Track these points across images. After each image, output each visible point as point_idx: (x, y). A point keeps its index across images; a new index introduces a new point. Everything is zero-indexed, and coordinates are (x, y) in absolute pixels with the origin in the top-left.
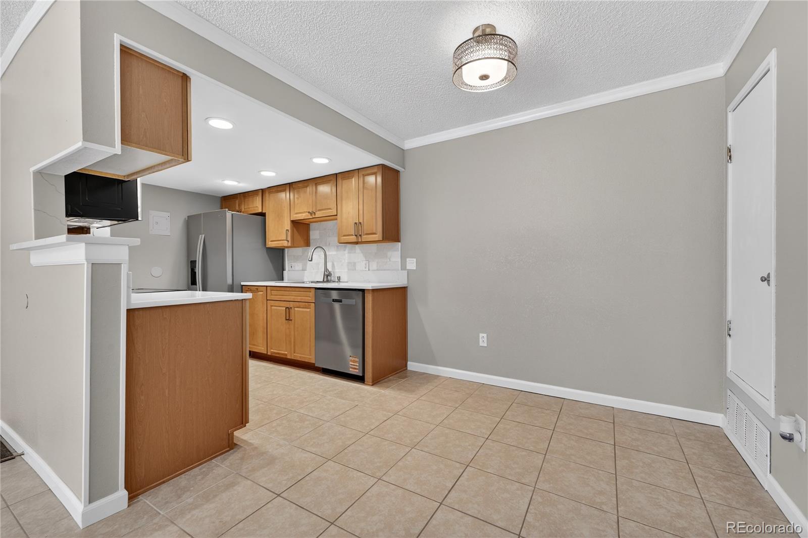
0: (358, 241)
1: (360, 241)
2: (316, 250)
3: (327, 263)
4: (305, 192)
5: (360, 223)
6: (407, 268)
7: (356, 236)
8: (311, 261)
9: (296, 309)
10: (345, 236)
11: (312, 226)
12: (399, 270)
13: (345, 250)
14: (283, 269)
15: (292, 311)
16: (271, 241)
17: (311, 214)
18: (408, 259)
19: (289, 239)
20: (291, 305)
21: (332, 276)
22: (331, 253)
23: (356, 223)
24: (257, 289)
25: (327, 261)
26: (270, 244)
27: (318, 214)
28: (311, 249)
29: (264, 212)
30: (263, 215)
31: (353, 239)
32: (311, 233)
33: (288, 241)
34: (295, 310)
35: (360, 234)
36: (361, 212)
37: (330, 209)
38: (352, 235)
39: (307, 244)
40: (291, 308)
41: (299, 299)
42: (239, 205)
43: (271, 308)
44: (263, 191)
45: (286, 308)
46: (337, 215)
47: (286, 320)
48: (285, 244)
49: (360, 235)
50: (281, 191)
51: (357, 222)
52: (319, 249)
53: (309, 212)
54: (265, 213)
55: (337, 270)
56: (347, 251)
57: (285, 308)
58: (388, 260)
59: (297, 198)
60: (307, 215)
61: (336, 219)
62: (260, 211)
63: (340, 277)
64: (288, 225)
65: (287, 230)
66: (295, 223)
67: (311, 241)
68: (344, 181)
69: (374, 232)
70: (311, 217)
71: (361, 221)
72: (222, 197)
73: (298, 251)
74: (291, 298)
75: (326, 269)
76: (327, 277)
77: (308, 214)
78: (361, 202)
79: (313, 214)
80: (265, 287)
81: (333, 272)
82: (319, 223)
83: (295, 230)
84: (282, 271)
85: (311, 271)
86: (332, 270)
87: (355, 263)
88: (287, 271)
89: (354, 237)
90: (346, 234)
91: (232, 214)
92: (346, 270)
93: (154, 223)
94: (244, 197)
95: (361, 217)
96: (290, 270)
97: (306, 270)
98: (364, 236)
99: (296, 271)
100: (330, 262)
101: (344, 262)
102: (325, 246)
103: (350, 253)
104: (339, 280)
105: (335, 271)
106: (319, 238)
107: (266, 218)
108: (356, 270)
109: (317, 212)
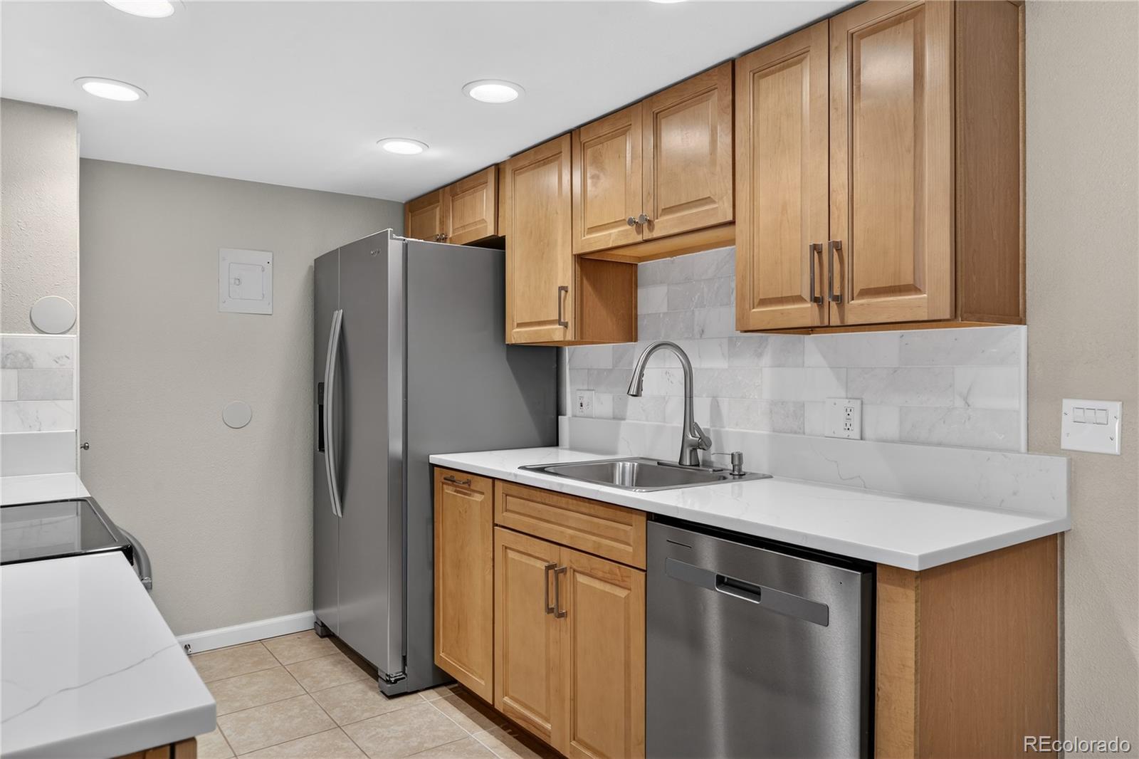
0: (826, 323)
1: (835, 321)
2: (660, 352)
3: (695, 400)
4: (621, 154)
5: (837, 246)
6: (1066, 444)
7: (815, 300)
8: (637, 395)
9: (581, 579)
10: (764, 302)
11: (646, 269)
12: (1019, 452)
13: (760, 355)
14: (559, 411)
15: (566, 581)
16: (520, 325)
17: (639, 227)
18: (1068, 405)
19: (569, 316)
20: (566, 558)
21: (713, 449)
22: (709, 364)
23: (816, 248)
24: (468, 483)
25: (695, 392)
26: (517, 335)
27: (664, 226)
28: (637, 350)
29: (500, 235)
30: (497, 243)
31: (805, 312)
32: (641, 293)
33: (566, 325)
34: (575, 582)
35: (837, 292)
36: (841, 197)
37: (708, 200)
38: (799, 299)
39: (630, 333)
40: (564, 571)
41: (588, 542)
42: (442, 223)
43: (506, 556)
44: (498, 168)
45: (548, 568)
46: (733, 223)
47: (550, 610)
48: (556, 334)
49: (839, 300)
50: (546, 162)
51: (823, 241)
52: (667, 352)
53: (631, 222)
54: (503, 238)
55: (729, 428)
56: (766, 360)
57: (541, 566)
58: (959, 403)
59: (593, 177)
60: (625, 234)
61: (731, 242)
62: (490, 232)
63: (740, 456)
64: (564, 273)
65: (564, 289)
66: (588, 264)
67: (641, 323)
68: (765, 83)
69: (908, 279)
70: (639, 238)
71: (841, 235)
72: (406, 203)
73: (601, 354)
74: (565, 535)
75: (690, 423)
76: (694, 450)
77: (628, 227)
78: (840, 155)
79: (645, 225)
80: (491, 480)
81: (718, 433)
82: (669, 258)
83: (588, 288)
84: (554, 417)
85: (638, 422)
86: (711, 426)
87: (804, 404)
88: (569, 418)
89: (808, 308)
90: (771, 297)
91: (407, 245)
92: (763, 431)
93: (232, 281)
94: (454, 195)
95: (839, 217)
96: (578, 413)
97: (624, 419)
98: (856, 299)
99: (595, 418)
100: (704, 395)
101: (756, 397)
102: (687, 338)
103: (779, 367)
104: (737, 467)
105: (723, 427)
106: (667, 313)
107: (505, 252)
108: (804, 433)
109: (661, 216)
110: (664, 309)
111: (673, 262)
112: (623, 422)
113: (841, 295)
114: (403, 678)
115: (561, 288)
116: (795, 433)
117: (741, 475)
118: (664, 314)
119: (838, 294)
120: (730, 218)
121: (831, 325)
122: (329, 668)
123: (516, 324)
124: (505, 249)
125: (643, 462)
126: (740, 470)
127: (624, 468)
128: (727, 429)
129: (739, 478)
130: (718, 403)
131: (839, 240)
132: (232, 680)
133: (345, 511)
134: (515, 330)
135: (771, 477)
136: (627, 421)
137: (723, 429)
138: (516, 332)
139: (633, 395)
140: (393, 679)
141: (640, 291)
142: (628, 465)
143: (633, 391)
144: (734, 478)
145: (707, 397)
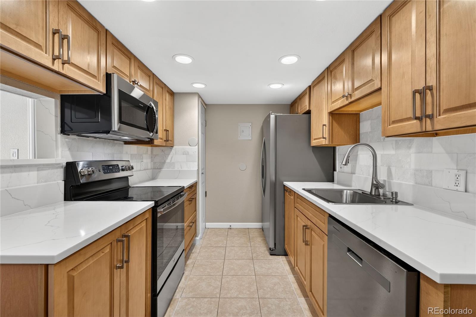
0: (424, 130)
1: (429, 128)
4: (342, 71)
5: (429, 88)
7: (419, 118)
8: (346, 164)
9: (313, 233)
10: (394, 122)
11: (363, 115)
13: (410, 148)
15: (309, 233)
17: (347, 98)
19: (326, 135)
23: (417, 92)
24: (290, 192)
26: (314, 143)
27: (355, 95)
30: (309, 112)
31: (414, 126)
32: (361, 125)
33: (325, 138)
34: (311, 234)
36: (432, 62)
37: (371, 80)
39: (356, 140)
40: (308, 228)
41: (314, 219)
43: (297, 219)
44: (310, 87)
45: (304, 226)
46: (380, 89)
47: (304, 241)
49: (431, 117)
50: (321, 81)
51: (422, 87)
53: (345, 96)
54: (311, 110)
59: (333, 83)
60: (343, 102)
62: (308, 109)
63: (396, 193)
64: (325, 119)
65: (325, 125)
67: (361, 137)
68: (394, 19)
70: (347, 102)
71: (432, 81)
72: (291, 104)
75: (375, 177)
76: (377, 189)
77: (344, 99)
79: (349, 96)
80: (294, 193)
81: (390, 183)
82: (371, 109)
83: (335, 124)
84: (332, 171)
85: (359, 175)
86: (387, 179)
87: (432, 171)
88: (337, 172)
89: (415, 122)
90: (397, 119)
91: (276, 116)
92: (412, 183)
93: (241, 131)
94: (300, 99)
95: (431, 73)
96: (340, 171)
97: (354, 174)
98: (443, 115)
99: (345, 173)
100: (385, 166)
101: (408, 167)
102: (378, 142)
103: (419, 153)
104: (394, 199)
105: (393, 180)
106: (371, 132)
107: (311, 115)
108: (432, 186)
109: (355, 91)
110: (370, 130)
111: (373, 110)
112: (353, 175)
113: (432, 114)
114: (275, 250)
115: (324, 125)
116: (427, 185)
117: (397, 202)
118: (369, 132)
119: (430, 113)
120: (379, 86)
121: (427, 130)
122: (260, 241)
123: (313, 139)
124: (311, 114)
125: (355, 191)
126: (396, 200)
127: (347, 192)
128: (394, 181)
129: (395, 203)
130: (390, 169)
131: (430, 85)
132: (236, 238)
133: (265, 196)
134: (313, 141)
135: (412, 205)
136: (356, 175)
137: (391, 181)
138: (314, 142)
139: (344, 165)
140: (272, 249)
141: (361, 124)
142: (348, 191)
143: (344, 163)
144: (393, 203)
145: (386, 166)
